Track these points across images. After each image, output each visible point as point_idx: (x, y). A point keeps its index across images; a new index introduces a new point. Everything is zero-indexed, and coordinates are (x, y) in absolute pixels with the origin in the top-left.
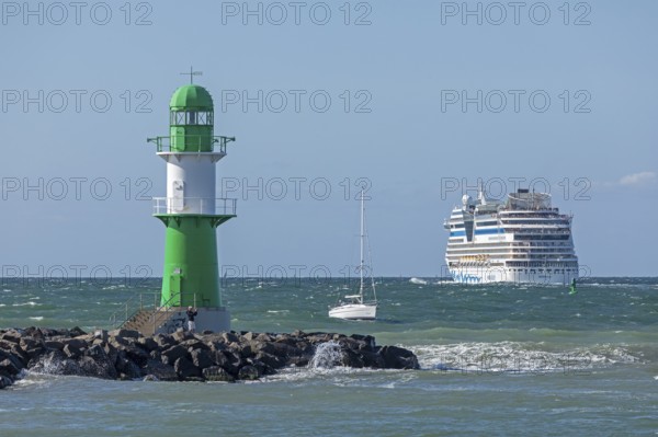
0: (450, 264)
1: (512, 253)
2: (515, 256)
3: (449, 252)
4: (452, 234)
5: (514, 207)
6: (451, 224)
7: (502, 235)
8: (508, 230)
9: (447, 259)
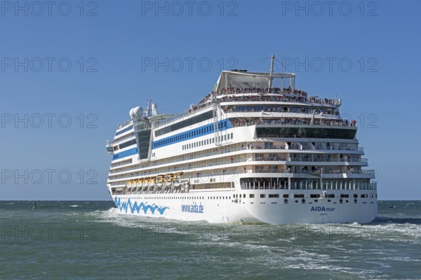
0: (114, 190)
1: (250, 162)
2: (257, 169)
3: (111, 178)
4: (116, 157)
6: (114, 145)
7: (224, 133)
9: (109, 185)
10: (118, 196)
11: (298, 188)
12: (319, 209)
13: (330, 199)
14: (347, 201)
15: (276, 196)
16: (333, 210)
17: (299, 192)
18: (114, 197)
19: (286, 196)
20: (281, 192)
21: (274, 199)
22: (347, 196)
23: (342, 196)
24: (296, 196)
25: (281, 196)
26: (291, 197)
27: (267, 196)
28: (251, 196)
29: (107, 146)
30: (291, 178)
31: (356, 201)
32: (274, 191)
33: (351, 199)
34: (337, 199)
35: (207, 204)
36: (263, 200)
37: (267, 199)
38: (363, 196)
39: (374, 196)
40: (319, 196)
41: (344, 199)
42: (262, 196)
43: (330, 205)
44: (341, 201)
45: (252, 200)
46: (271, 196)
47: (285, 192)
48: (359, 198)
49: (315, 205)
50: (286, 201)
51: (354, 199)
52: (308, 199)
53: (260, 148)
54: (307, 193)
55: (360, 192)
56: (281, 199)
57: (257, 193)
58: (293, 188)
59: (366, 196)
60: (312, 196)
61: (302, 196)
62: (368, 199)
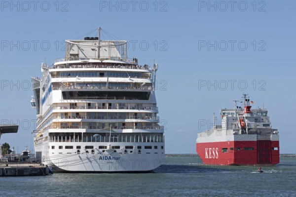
11: (89, 141)
13: (116, 149)
14: (131, 152)
15: (71, 147)
17: (90, 144)
19: (79, 147)
20: (74, 144)
21: (69, 150)
22: (131, 147)
23: (127, 147)
24: (87, 147)
25: (75, 147)
27: (64, 147)
28: (53, 147)
30: (84, 133)
31: (139, 151)
32: (69, 144)
33: (135, 150)
34: (122, 150)
36: (61, 151)
37: (64, 150)
38: (146, 147)
39: (159, 147)
40: (105, 147)
41: (129, 150)
42: (60, 147)
44: (126, 151)
45: (53, 150)
46: (67, 147)
47: (79, 144)
48: (143, 148)
50: (78, 151)
51: (137, 150)
53: (66, 108)
54: (96, 145)
55: (143, 145)
56: (75, 149)
57: (57, 144)
58: (84, 141)
59: (150, 147)
60: (100, 147)
61: (92, 147)
62: (153, 150)
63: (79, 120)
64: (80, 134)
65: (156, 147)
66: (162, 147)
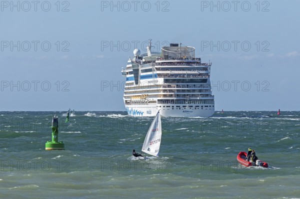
0: (126, 102)
1: (162, 93)
2: (164, 96)
3: (125, 93)
4: (128, 79)
5: (167, 57)
6: (127, 71)
7: (156, 79)
8: (160, 75)
9: (124, 98)
10: (128, 106)
11: (178, 103)
12: (186, 112)
13: (191, 108)
15: (169, 107)
16: (192, 112)
17: (178, 105)
18: (126, 106)
19: (173, 107)
20: (171, 105)
21: (168, 108)
22: (198, 106)
23: (196, 106)
24: (177, 106)
26: (175, 107)
28: (160, 107)
29: (122, 71)
30: (175, 100)
31: (202, 108)
32: (168, 105)
33: (200, 108)
34: (194, 108)
35: (152, 110)
37: (166, 108)
38: (205, 106)
39: (212, 106)
40: (186, 106)
41: (197, 108)
42: (164, 107)
43: (191, 110)
45: (160, 108)
46: (167, 107)
47: (173, 105)
48: (204, 107)
49: (184, 110)
50: (173, 109)
52: (182, 108)
54: (181, 105)
56: (171, 107)
57: (162, 105)
58: (176, 103)
59: (207, 106)
60: (184, 106)
61: (179, 106)
62: (209, 108)
63: (173, 93)
64: (173, 100)
65: (210, 106)
66: (213, 106)
